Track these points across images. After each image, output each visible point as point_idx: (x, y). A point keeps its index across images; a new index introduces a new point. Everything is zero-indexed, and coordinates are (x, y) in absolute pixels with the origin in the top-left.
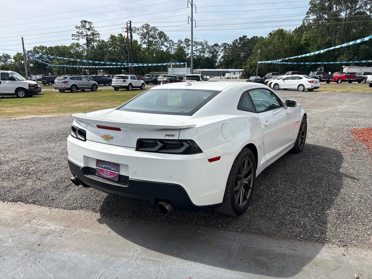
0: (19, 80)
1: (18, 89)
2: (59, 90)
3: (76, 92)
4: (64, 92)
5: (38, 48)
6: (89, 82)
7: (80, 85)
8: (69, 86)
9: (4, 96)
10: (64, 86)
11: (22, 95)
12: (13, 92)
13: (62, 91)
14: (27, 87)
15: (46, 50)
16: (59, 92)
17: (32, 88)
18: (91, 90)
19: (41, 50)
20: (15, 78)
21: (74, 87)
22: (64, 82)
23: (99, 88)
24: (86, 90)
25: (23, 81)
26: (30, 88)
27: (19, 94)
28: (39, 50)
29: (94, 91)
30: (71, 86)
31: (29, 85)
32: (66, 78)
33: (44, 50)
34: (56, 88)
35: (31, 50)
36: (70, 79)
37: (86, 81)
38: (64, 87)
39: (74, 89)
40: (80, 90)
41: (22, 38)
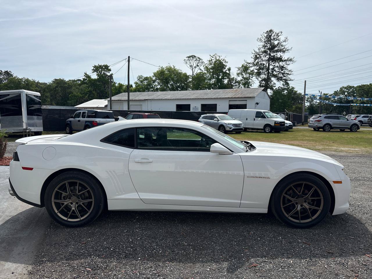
0: (268, 118)
1: (267, 125)
2: (314, 129)
3: (329, 131)
4: (318, 131)
5: (345, 88)
6: (348, 122)
7: (334, 124)
8: (321, 125)
9: (258, 131)
10: (316, 124)
11: (268, 130)
12: (262, 128)
13: (317, 129)
14: (273, 124)
15: (352, 90)
16: (314, 130)
17: (277, 125)
18: (349, 130)
19: (347, 89)
20: (266, 116)
21: (328, 126)
22: (317, 121)
23: (361, 129)
24: (345, 130)
25: (271, 119)
26: (275, 125)
27: (266, 129)
28: (345, 90)
29: (354, 132)
30: (324, 124)
31: (275, 122)
32: (320, 116)
33: (351, 90)
34: (309, 126)
35: (337, 91)
36: (324, 118)
37: (346, 121)
38: (317, 126)
39: (327, 128)
40: (339, 130)
41: (305, 81)
